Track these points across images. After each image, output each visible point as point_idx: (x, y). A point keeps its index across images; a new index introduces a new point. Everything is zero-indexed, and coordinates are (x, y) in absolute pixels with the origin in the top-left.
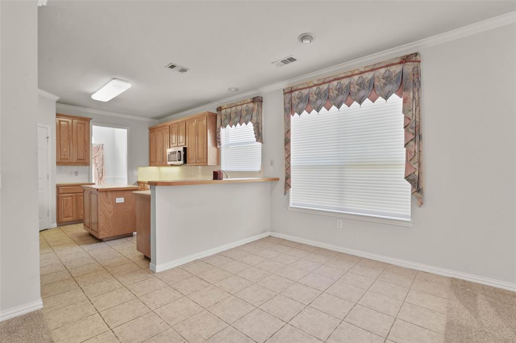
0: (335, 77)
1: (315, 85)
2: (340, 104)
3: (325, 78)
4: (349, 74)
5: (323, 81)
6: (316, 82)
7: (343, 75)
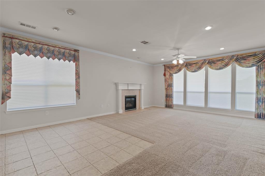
0: (47, 44)
1: (33, 42)
2: (49, 57)
3: (41, 42)
4: (54, 46)
5: (39, 42)
6: (34, 41)
7: (51, 45)
